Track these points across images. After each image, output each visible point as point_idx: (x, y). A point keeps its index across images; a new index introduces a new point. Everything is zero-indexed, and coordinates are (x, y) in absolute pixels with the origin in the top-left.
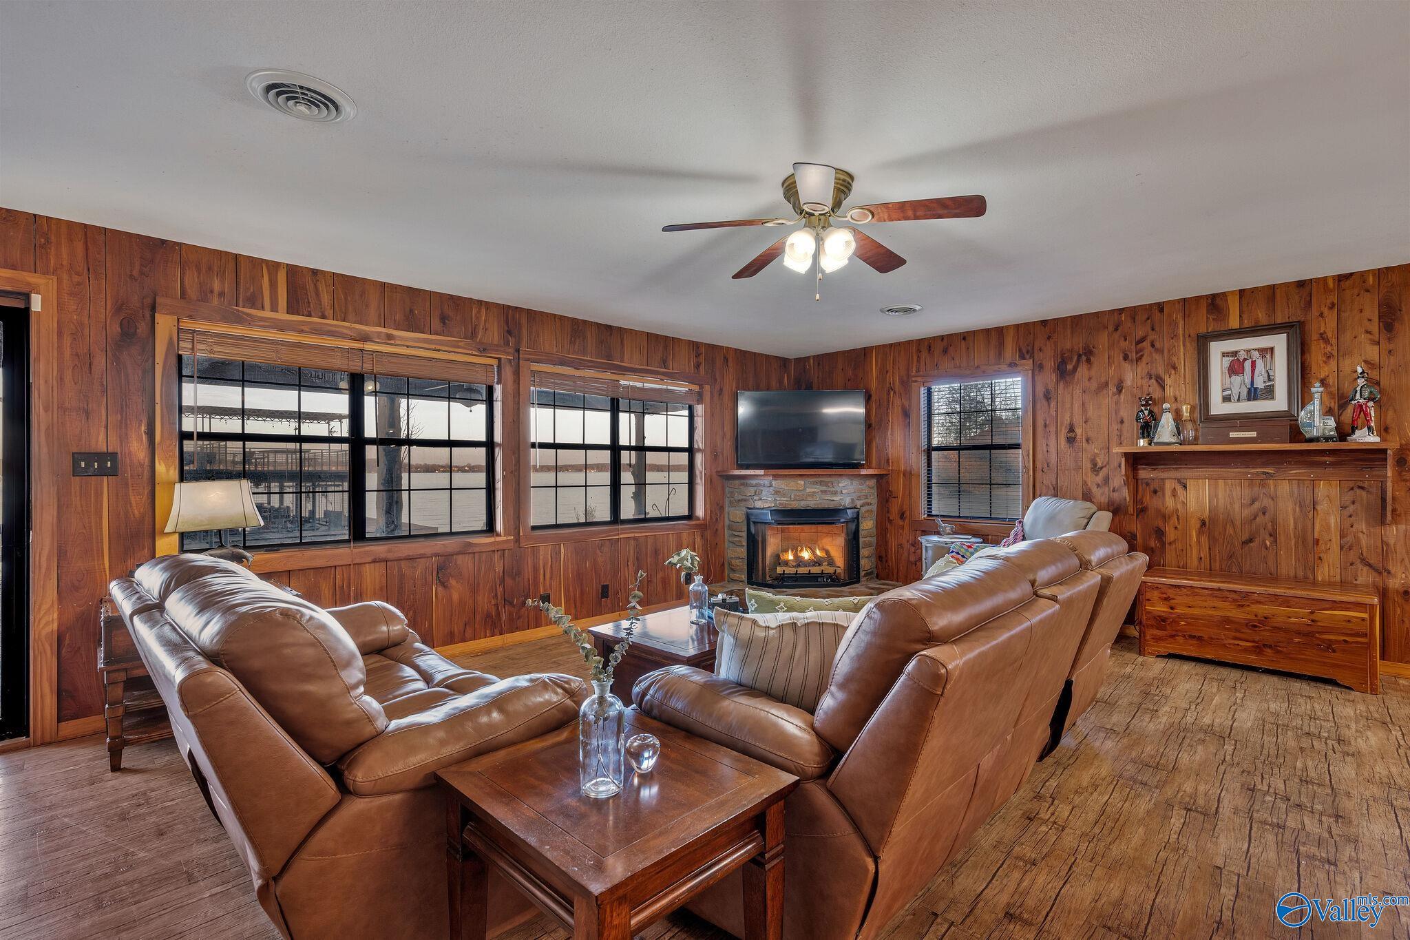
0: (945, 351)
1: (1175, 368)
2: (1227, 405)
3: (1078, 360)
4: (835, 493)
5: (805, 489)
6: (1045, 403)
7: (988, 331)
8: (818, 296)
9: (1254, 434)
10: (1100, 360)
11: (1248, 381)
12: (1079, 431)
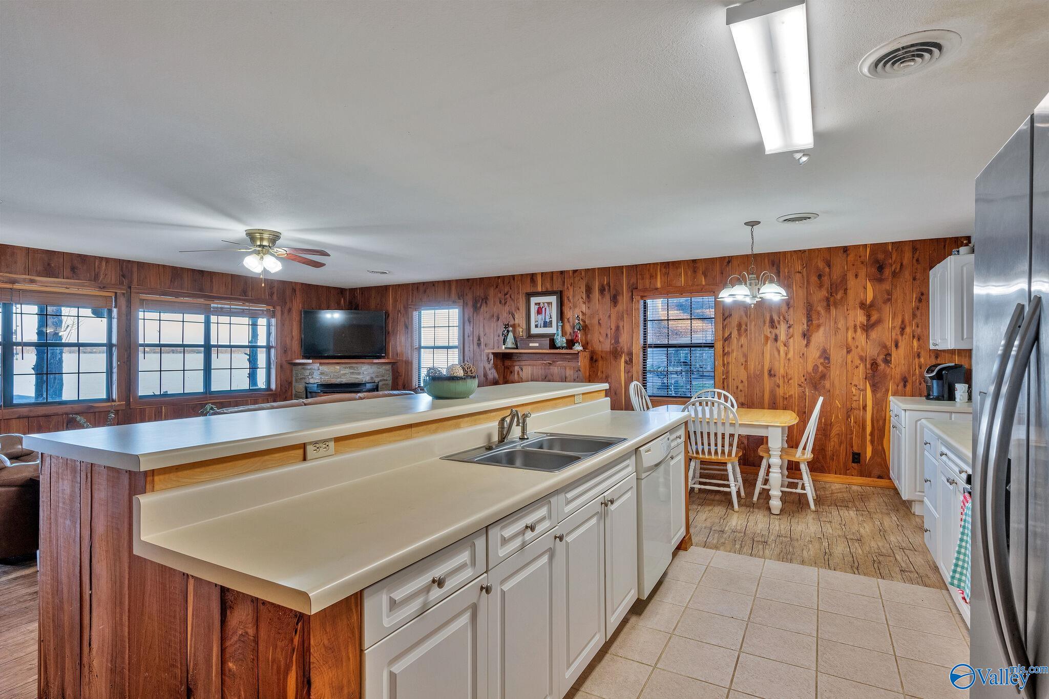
0: (425, 291)
1: (519, 309)
2: (537, 328)
3: (482, 303)
4: (359, 374)
5: (340, 371)
6: (468, 324)
7: (444, 281)
9: (537, 345)
10: (491, 302)
11: (544, 318)
12: (482, 340)
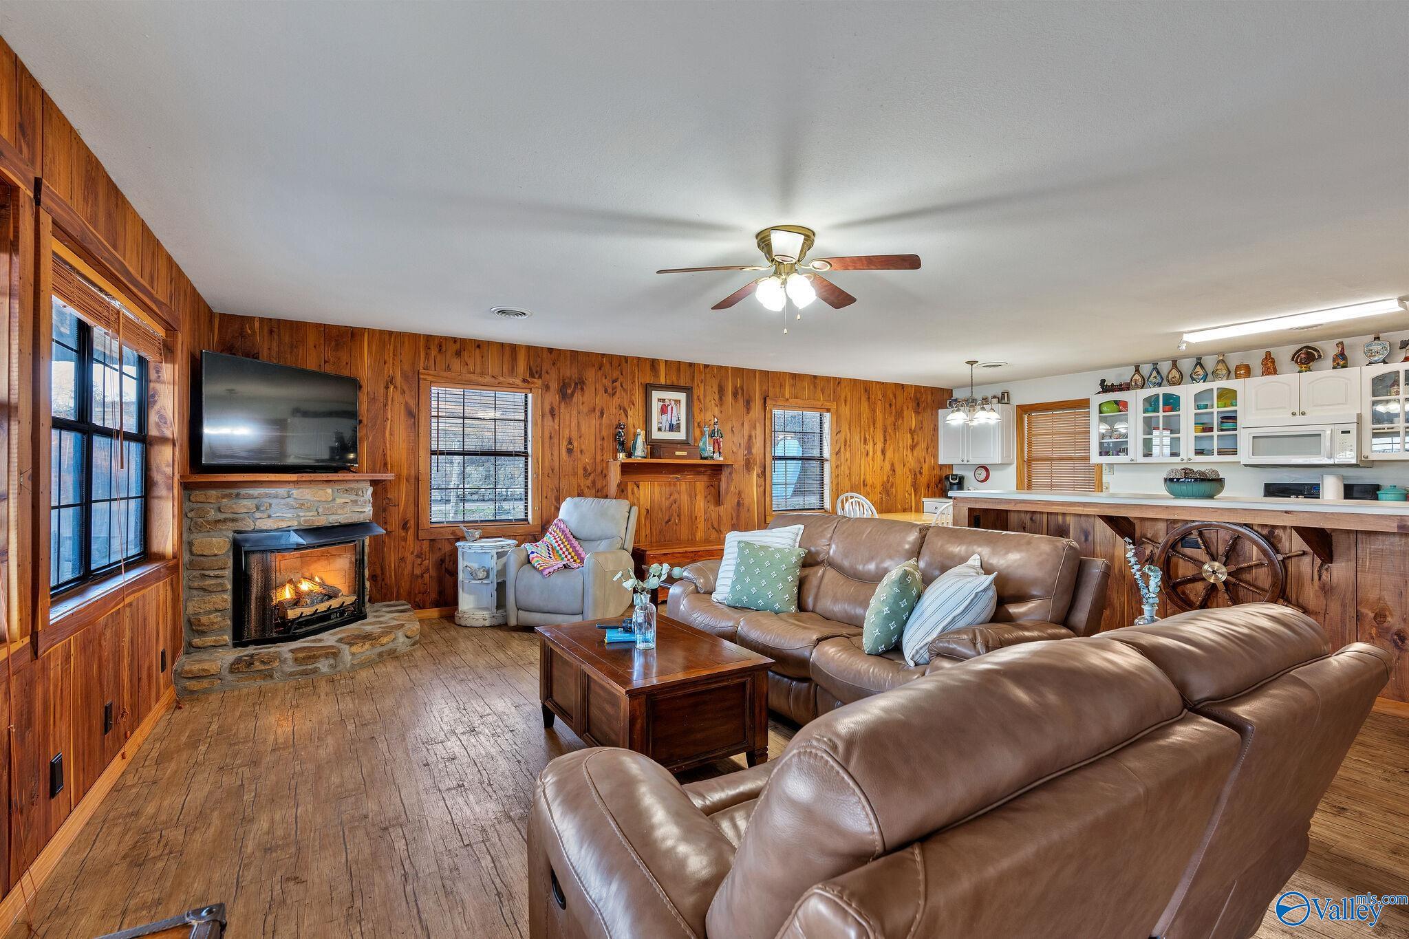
0: (458, 354)
1: (633, 404)
3: (575, 387)
6: (550, 418)
7: (502, 345)
8: (785, 331)
9: (685, 453)
10: (590, 389)
11: (669, 419)
12: (575, 444)
